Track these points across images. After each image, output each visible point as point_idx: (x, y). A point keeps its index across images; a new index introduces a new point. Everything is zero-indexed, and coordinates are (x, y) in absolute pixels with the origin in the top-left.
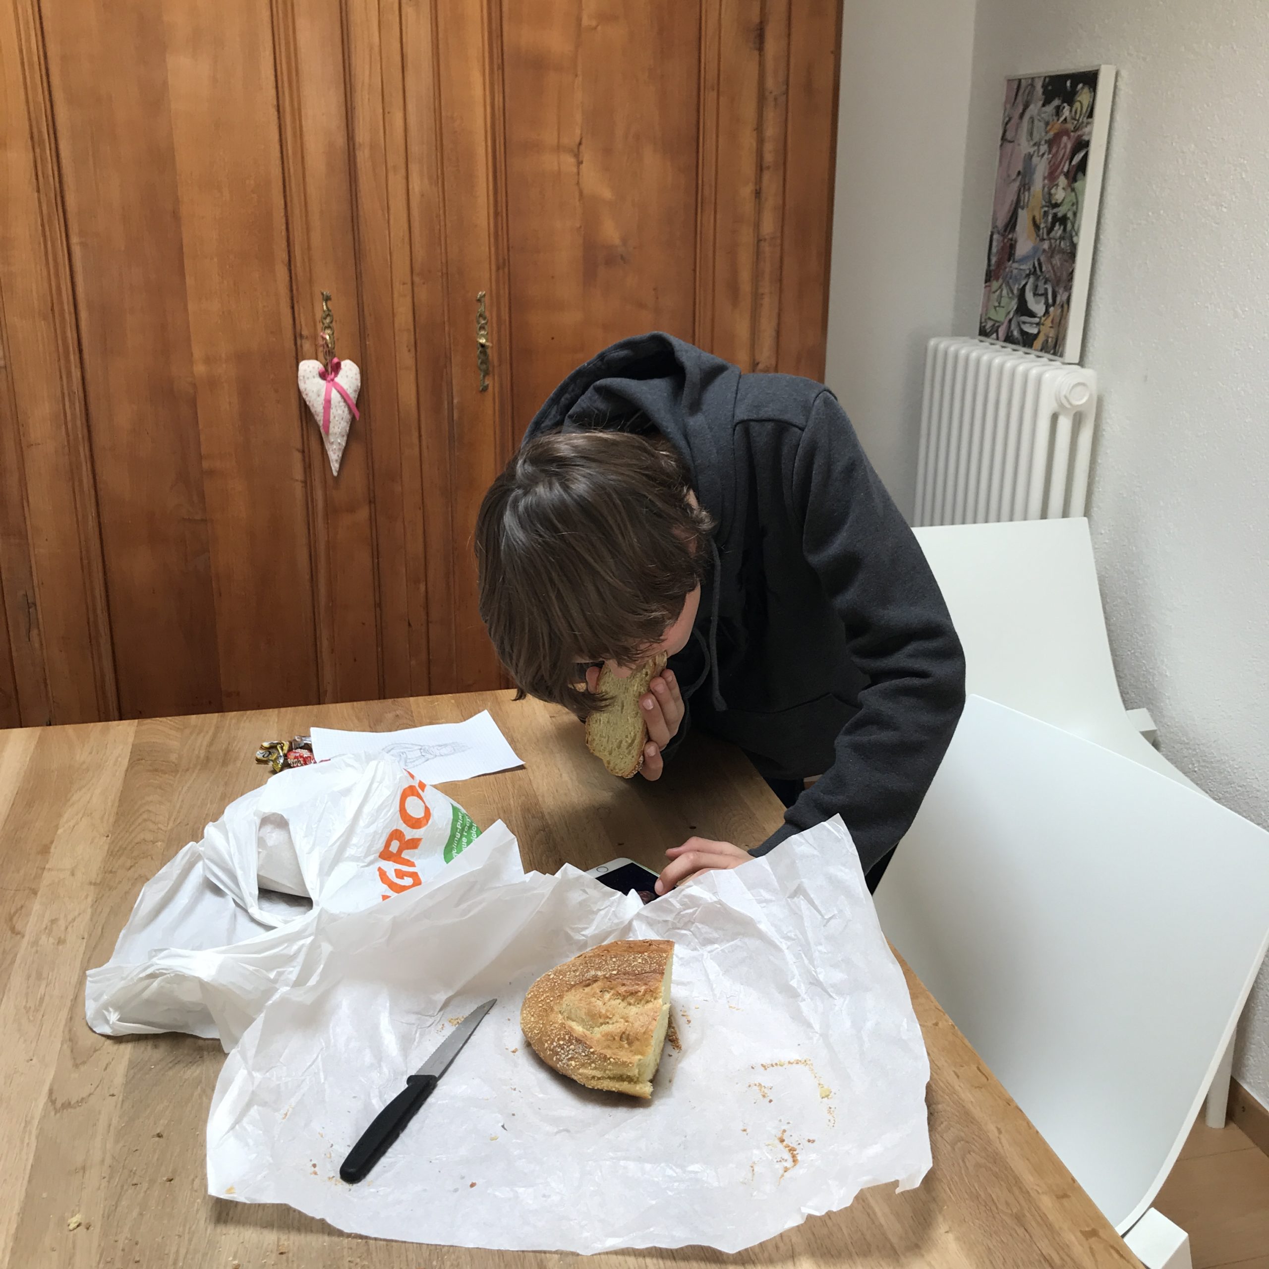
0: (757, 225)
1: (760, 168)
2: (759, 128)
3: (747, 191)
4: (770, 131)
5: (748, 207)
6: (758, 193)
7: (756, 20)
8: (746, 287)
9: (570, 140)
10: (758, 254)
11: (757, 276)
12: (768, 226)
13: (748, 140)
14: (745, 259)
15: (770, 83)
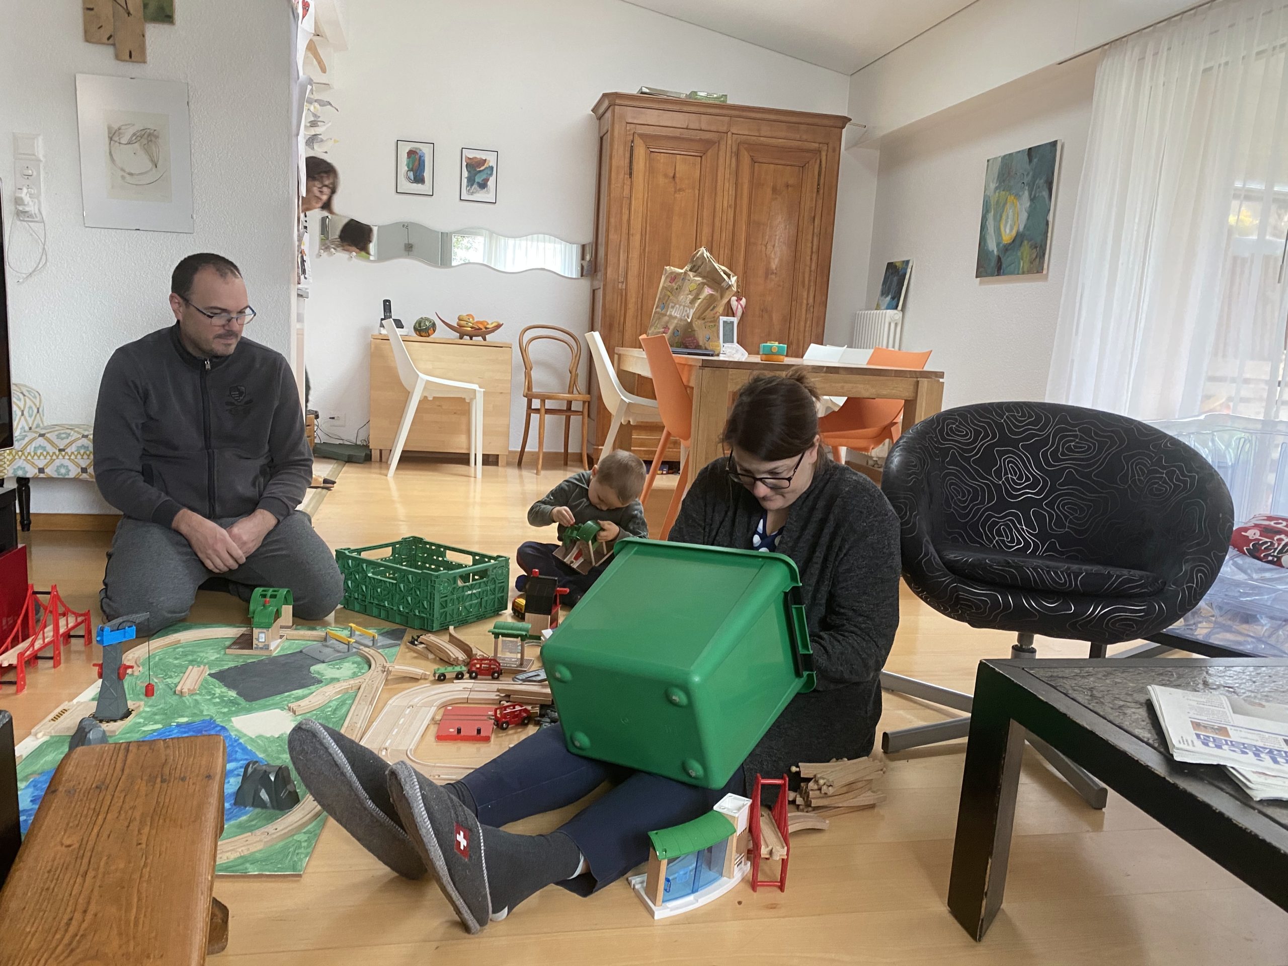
0: (810, 268)
1: (812, 252)
2: (812, 243)
3: (808, 258)
4: (815, 243)
5: (808, 263)
6: (811, 259)
7: (813, 215)
8: (807, 282)
9: (764, 243)
10: (810, 275)
11: (810, 281)
12: (813, 267)
13: (809, 245)
14: (807, 276)
15: (815, 230)
